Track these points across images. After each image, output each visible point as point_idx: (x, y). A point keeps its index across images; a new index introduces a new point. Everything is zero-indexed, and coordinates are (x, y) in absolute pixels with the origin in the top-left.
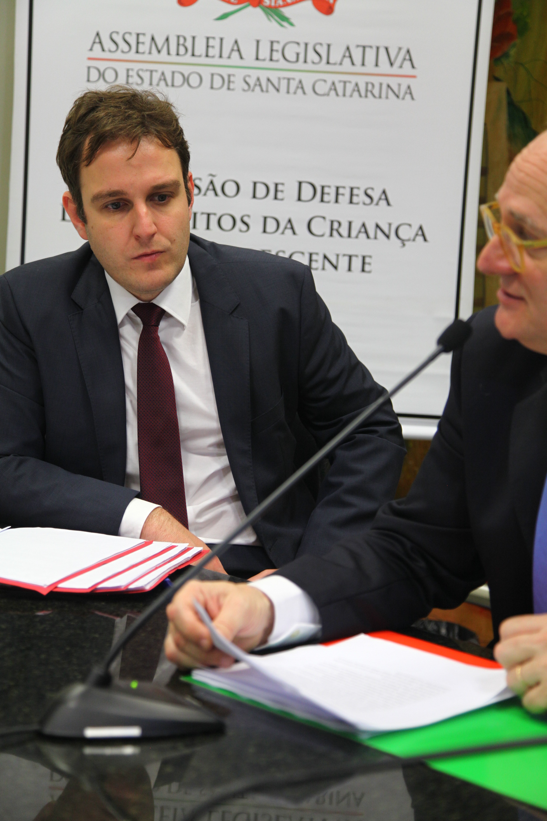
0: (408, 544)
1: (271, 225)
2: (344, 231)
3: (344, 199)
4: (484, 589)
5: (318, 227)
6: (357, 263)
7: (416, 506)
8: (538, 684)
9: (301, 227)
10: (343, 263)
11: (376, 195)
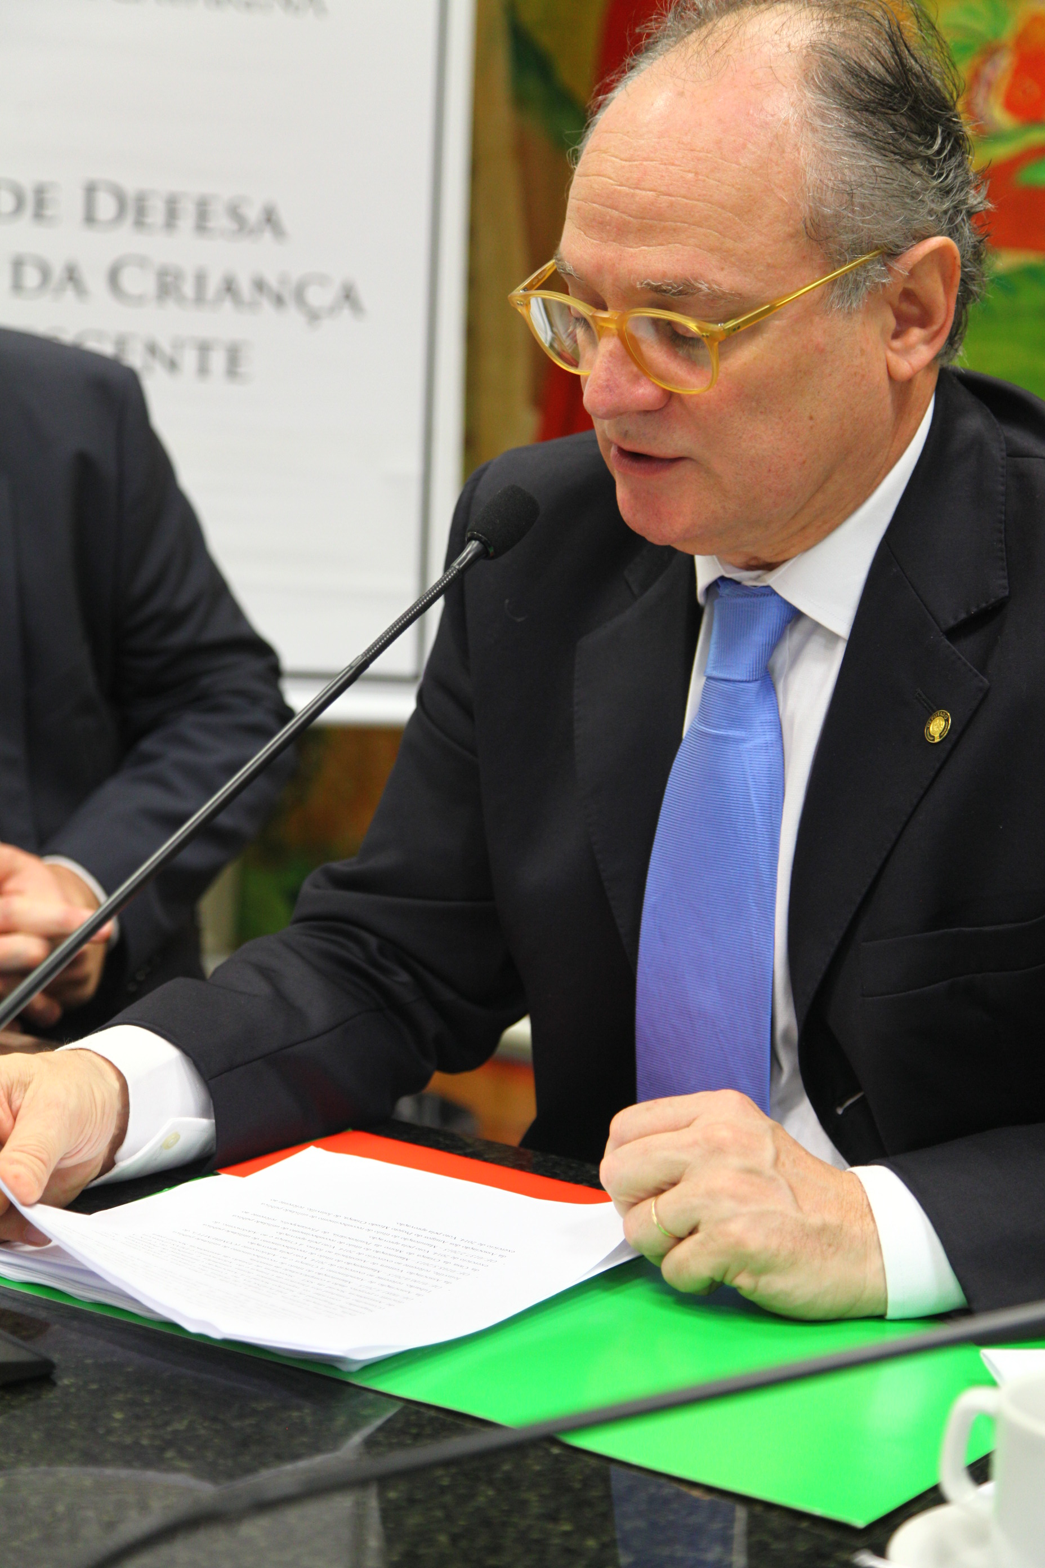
0: (373, 942)
1: (31, 277)
2: (188, 289)
3: (187, 221)
4: (522, 1029)
5: (134, 281)
6: (218, 360)
7: (384, 860)
8: (693, 1231)
9: (96, 281)
10: (189, 359)
11: (253, 214)
